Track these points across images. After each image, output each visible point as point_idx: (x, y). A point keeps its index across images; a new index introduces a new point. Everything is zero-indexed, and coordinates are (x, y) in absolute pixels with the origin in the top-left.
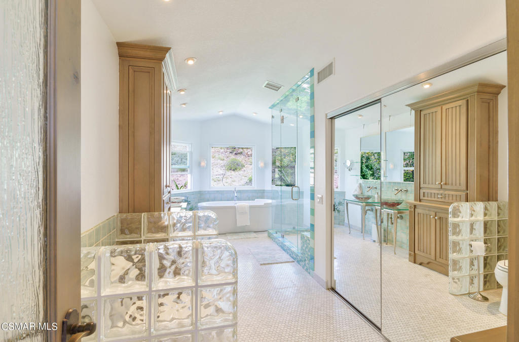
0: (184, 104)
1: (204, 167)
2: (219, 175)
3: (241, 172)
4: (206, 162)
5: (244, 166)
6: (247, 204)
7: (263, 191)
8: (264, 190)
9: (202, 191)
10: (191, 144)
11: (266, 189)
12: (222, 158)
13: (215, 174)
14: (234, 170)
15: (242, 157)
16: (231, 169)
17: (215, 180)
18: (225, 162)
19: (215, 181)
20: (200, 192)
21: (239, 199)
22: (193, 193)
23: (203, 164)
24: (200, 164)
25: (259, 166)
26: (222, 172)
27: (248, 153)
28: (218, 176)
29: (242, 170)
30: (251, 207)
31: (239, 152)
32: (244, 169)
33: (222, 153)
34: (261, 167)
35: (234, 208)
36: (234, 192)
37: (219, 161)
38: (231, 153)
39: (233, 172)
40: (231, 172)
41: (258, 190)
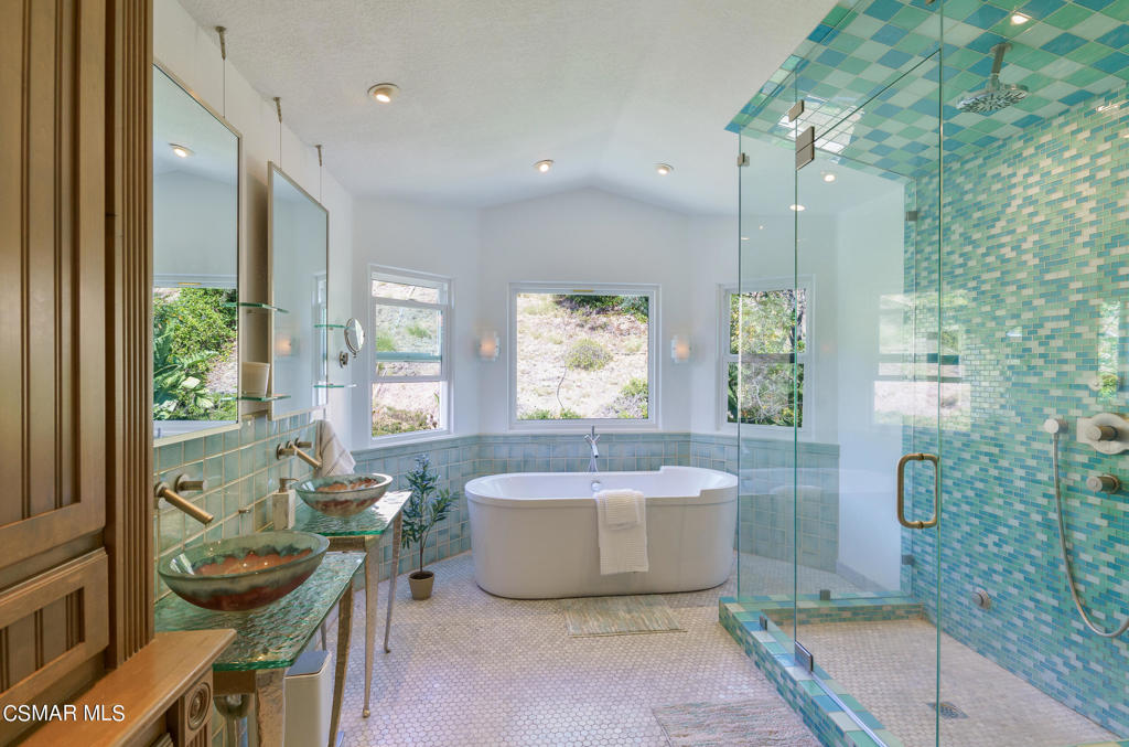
0: (384, 88)
1: (490, 357)
2: (549, 380)
3: (603, 373)
4: (497, 340)
5: (611, 359)
6: (637, 493)
7: (686, 438)
8: (688, 435)
9: (486, 437)
10: (450, 281)
11: (693, 431)
12: (558, 338)
13: (539, 376)
14: (586, 368)
15: (607, 335)
16: (579, 366)
17: (541, 392)
18: (565, 348)
19: (540, 395)
20: (479, 437)
21: (607, 464)
22: (453, 444)
23: (488, 347)
24: (477, 347)
25: (674, 355)
26: (556, 372)
27: (622, 327)
28: (546, 383)
29: (607, 367)
30: (653, 505)
31: (598, 323)
32: (612, 364)
33: (558, 326)
34: (681, 358)
35: (591, 507)
36: (588, 441)
37: (550, 345)
38: (578, 325)
39: (584, 374)
40: (579, 374)
41: (670, 435)
